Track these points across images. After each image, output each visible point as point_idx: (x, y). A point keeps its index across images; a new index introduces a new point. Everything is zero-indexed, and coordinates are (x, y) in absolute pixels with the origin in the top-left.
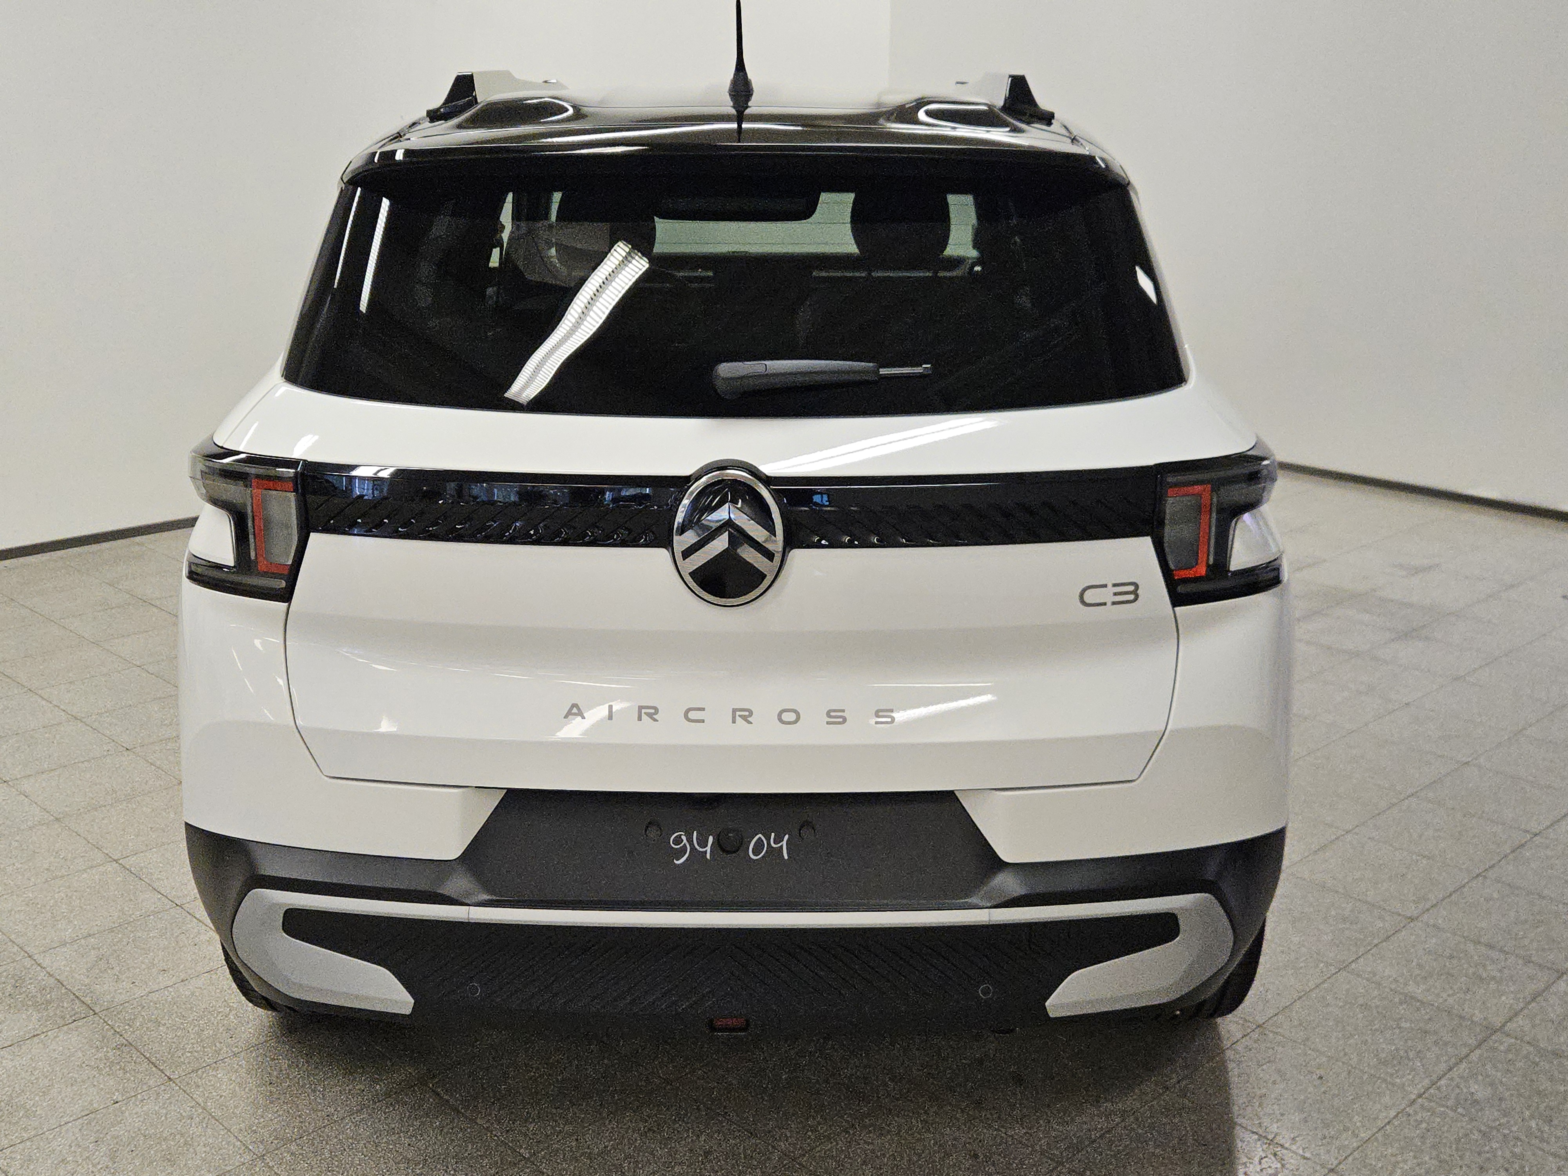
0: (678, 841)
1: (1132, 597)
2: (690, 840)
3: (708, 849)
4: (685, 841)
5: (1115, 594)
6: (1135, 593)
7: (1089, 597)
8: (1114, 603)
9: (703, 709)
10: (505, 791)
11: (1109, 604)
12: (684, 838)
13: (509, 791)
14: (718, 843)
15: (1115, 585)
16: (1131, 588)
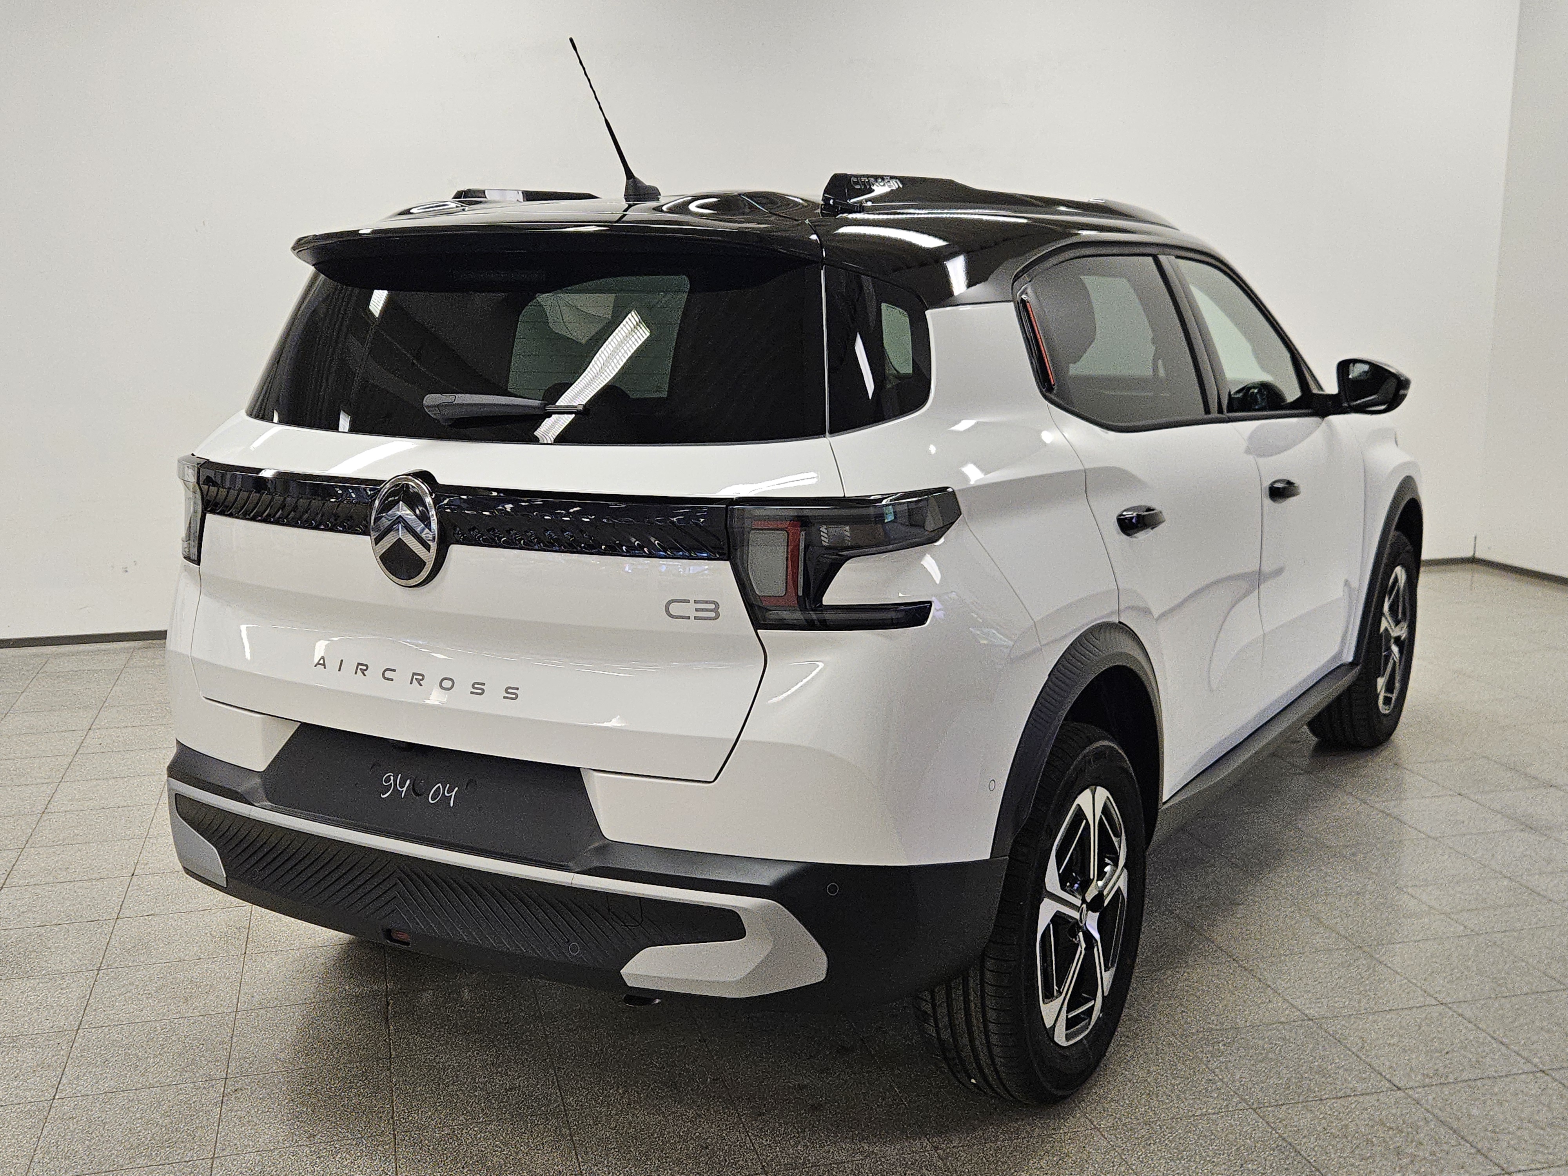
0: (388, 778)
1: (713, 615)
2: (395, 781)
3: (404, 789)
4: (392, 781)
5: (697, 610)
6: (716, 610)
7: (675, 609)
8: (695, 618)
9: (394, 671)
10: (299, 724)
11: (692, 618)
12: (392, 778)
13: (303, 725)
14: (413, 786)
15: (696, 602)
16: (713, 606)
